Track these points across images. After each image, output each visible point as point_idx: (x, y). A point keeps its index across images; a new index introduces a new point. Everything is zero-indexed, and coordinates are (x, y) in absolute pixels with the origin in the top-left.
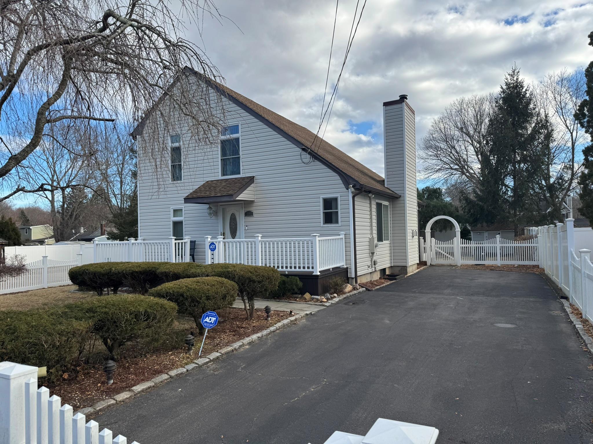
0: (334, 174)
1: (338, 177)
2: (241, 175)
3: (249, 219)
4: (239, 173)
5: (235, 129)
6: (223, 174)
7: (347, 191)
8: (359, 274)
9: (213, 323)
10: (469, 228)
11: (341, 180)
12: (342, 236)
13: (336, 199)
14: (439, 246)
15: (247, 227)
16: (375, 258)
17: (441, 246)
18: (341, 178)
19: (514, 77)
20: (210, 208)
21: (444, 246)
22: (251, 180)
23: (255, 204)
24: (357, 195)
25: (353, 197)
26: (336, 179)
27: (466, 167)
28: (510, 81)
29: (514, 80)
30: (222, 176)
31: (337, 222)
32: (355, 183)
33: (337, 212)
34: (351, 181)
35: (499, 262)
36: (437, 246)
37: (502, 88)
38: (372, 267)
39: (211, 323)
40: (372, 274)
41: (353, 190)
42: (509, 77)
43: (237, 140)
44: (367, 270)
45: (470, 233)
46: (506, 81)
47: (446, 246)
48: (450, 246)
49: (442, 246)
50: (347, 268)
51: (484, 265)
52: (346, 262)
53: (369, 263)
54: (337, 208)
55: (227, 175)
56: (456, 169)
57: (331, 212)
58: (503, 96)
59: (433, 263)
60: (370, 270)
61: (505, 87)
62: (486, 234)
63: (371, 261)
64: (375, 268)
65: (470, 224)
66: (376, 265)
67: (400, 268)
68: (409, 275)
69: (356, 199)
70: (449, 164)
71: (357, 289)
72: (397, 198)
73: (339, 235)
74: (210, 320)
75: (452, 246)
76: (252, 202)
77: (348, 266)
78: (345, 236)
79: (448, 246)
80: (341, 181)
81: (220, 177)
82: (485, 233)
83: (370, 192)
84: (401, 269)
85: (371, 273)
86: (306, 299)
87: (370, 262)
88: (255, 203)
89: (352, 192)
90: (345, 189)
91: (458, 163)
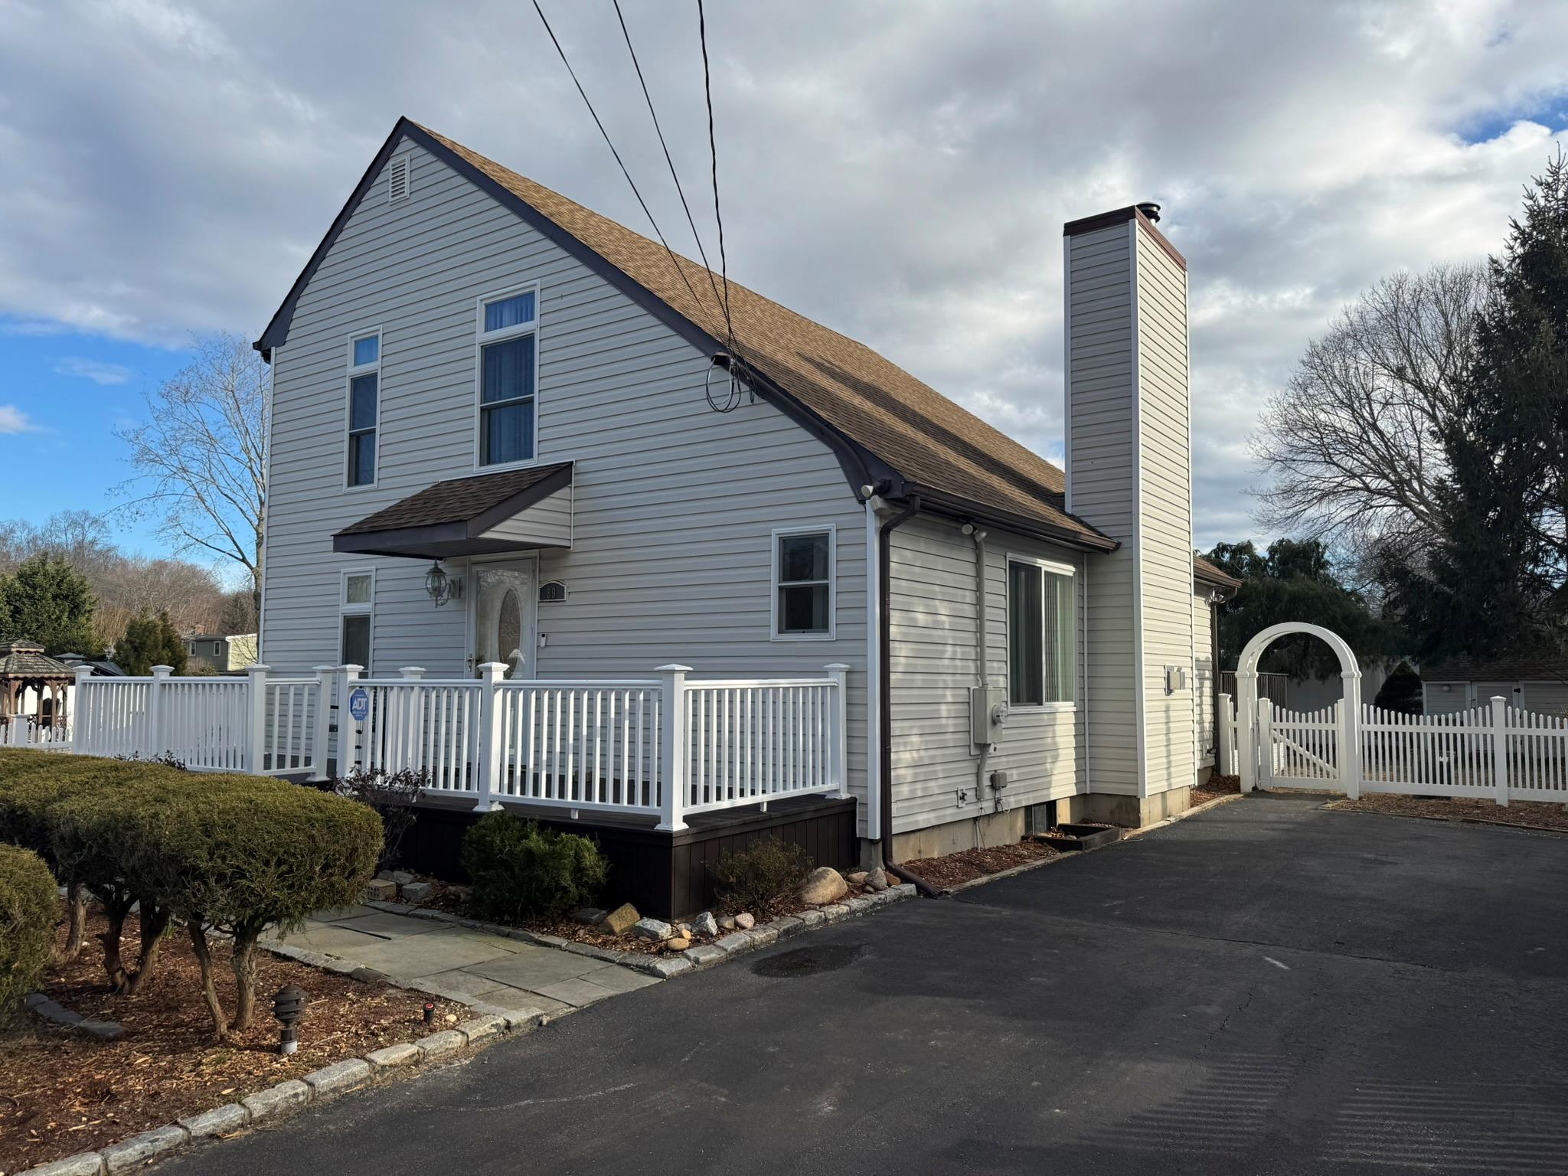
0: (820, 447)
1: (833, 460)
2: (533, 462)
3: (553, 610)
4: (529, 454)
5: (522, 305)
6: (487, 458)
7: (861, 508)
8: (897, 826)
10: (1416, 669)
11: (843, 466)
12: (838, 679)
13: (824, 537)
14: (1284, 725)
15: (543, 640)
16: (991, 765)
17: (1291, 725)
18: (841, 461)
19: (1557, 190)
20: (437, 572)
21: (1304, 726)
22: (560, 475)
23: (574, 559)
24: (895, 525)
25: (884, 534)
26: (826, 463)
27: (1416, 485)
28: (1542, 202)
29: (1557, 200)
30: (481, 464)
31: (825, 627)
32: (888, 478)
33: (826, 589)
34: (873, 472)
35: (1500, 792)
36: (1278, 725)
37: (1517, 226)
38: (979, 798)
40: (982, 823)
41: (878, 502)
42: (1539, 192)
43: (527, 341)
44: (955, 810)
45: (1421, 687)
46: (1530, 202)
47: (1310, 726)
48: (1324, 727)
49: (1297, 726)
50: (853, 802)
51: (1448, 798)
52: (849, 779)
53: (967, 784)
54: (826, 576)
55: (498, 461)
56: (1381, 493)
58: (1520, 251)
59: (1264, 786)
60: (970, 810)
61: (1524, 223)
62: (1471, 691)
63: (978, 775)
64: (998, 802)
65: (1419, 655)
66: (1004, 792)
67: (1114, 803)
68: (1146, 827)
69: (894, 539)
70: (1359, 477)
71: (877, 890)
72: (1107, 551)
73: (825, 673)
75: (1330, 727)
76: (560, 551)
77: (856, 793)
78: (848, 681)
79: (1317, 726)
80: (840, 472)
81: (476, 470)
82: (1468, 688)
83: (966, 518)
84: (1119, 806)
85: (975, 819)
86: (612, 932)
87: (973, 778)
88: (573, 557)
89: (878, 513)
90: (855, 501)
91: (1387, 471)
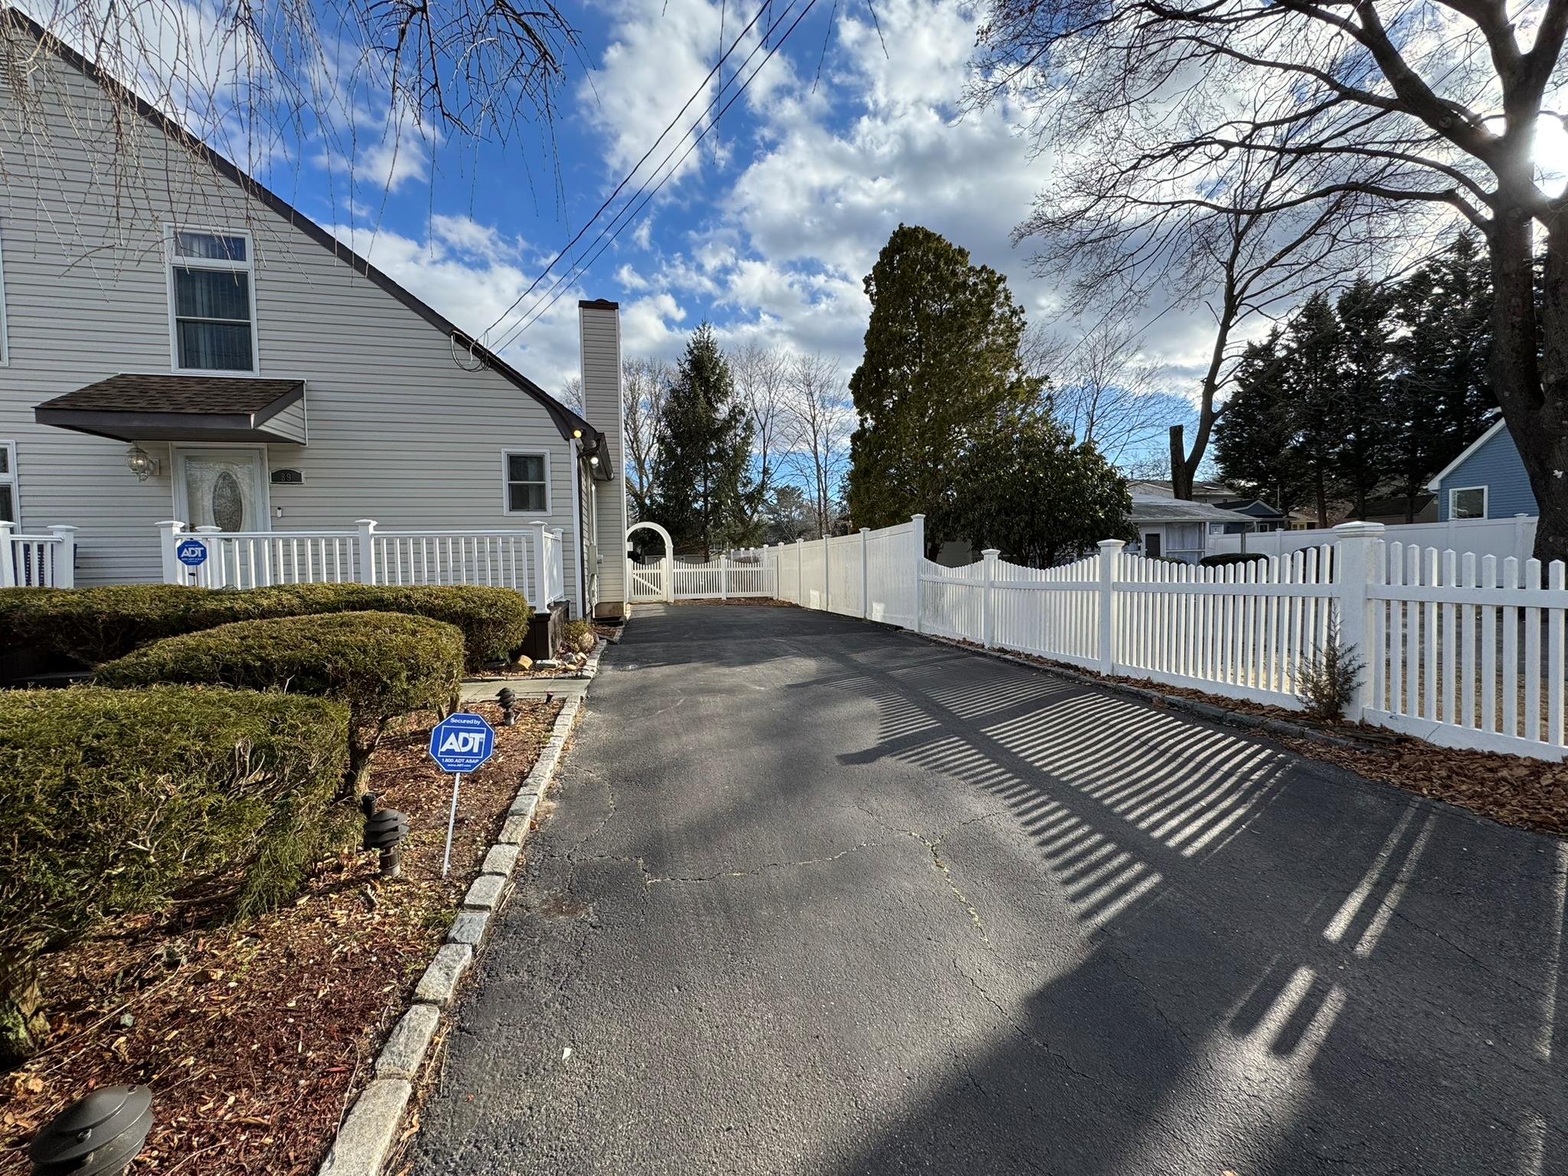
0: (535, 404)
1: (546, 412)
2: (254, 375)
3: (287, 490)
4: (250, 368)
5: (236, 248)
6: (186, 362)
7: (567, 442)
9: (476, 750)
11: (553, 417)
12: (559, 537)
13: (539, 458)
14: (638, 572)
15: (279, 512)
17: (641, 571)
18: (551, 415)
21: (646, 572)
22: (293, 390)
23: (306, 454)
24: (582, 456)
26: (539, 414)
30: (180, 367)
31: (542, 507)
32: (584, 428)
33: (542, 487)
34: (575, 424)
35: (723, 594)
36: (635, 572)
39: (470, 752)
41: (580, 442)
43: (240, 277)
47: (650, 571)
50: (568, 602)
51: (704, 599)
52: (565, 591)
54: (541, 477)
55: (199, 367)
57: (527, 485)
59: (630, 600)
67: (611, 606)
68: (624, 620)
74: (466, 742)
75: (658, 571)
76: (298, 446)
77: (569, 598)
78: (563, 537)
79: (653, 571)
80: (551, 421)
81: (175, 370)
84: (618, 607)
88: (307, 451)
89: (578, 448)
90: (562, 438)
